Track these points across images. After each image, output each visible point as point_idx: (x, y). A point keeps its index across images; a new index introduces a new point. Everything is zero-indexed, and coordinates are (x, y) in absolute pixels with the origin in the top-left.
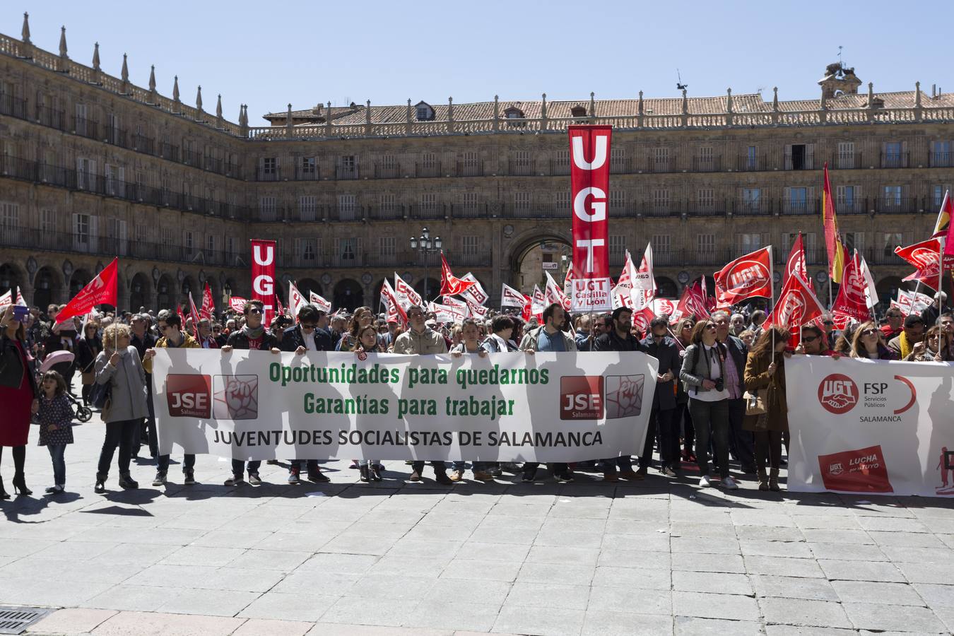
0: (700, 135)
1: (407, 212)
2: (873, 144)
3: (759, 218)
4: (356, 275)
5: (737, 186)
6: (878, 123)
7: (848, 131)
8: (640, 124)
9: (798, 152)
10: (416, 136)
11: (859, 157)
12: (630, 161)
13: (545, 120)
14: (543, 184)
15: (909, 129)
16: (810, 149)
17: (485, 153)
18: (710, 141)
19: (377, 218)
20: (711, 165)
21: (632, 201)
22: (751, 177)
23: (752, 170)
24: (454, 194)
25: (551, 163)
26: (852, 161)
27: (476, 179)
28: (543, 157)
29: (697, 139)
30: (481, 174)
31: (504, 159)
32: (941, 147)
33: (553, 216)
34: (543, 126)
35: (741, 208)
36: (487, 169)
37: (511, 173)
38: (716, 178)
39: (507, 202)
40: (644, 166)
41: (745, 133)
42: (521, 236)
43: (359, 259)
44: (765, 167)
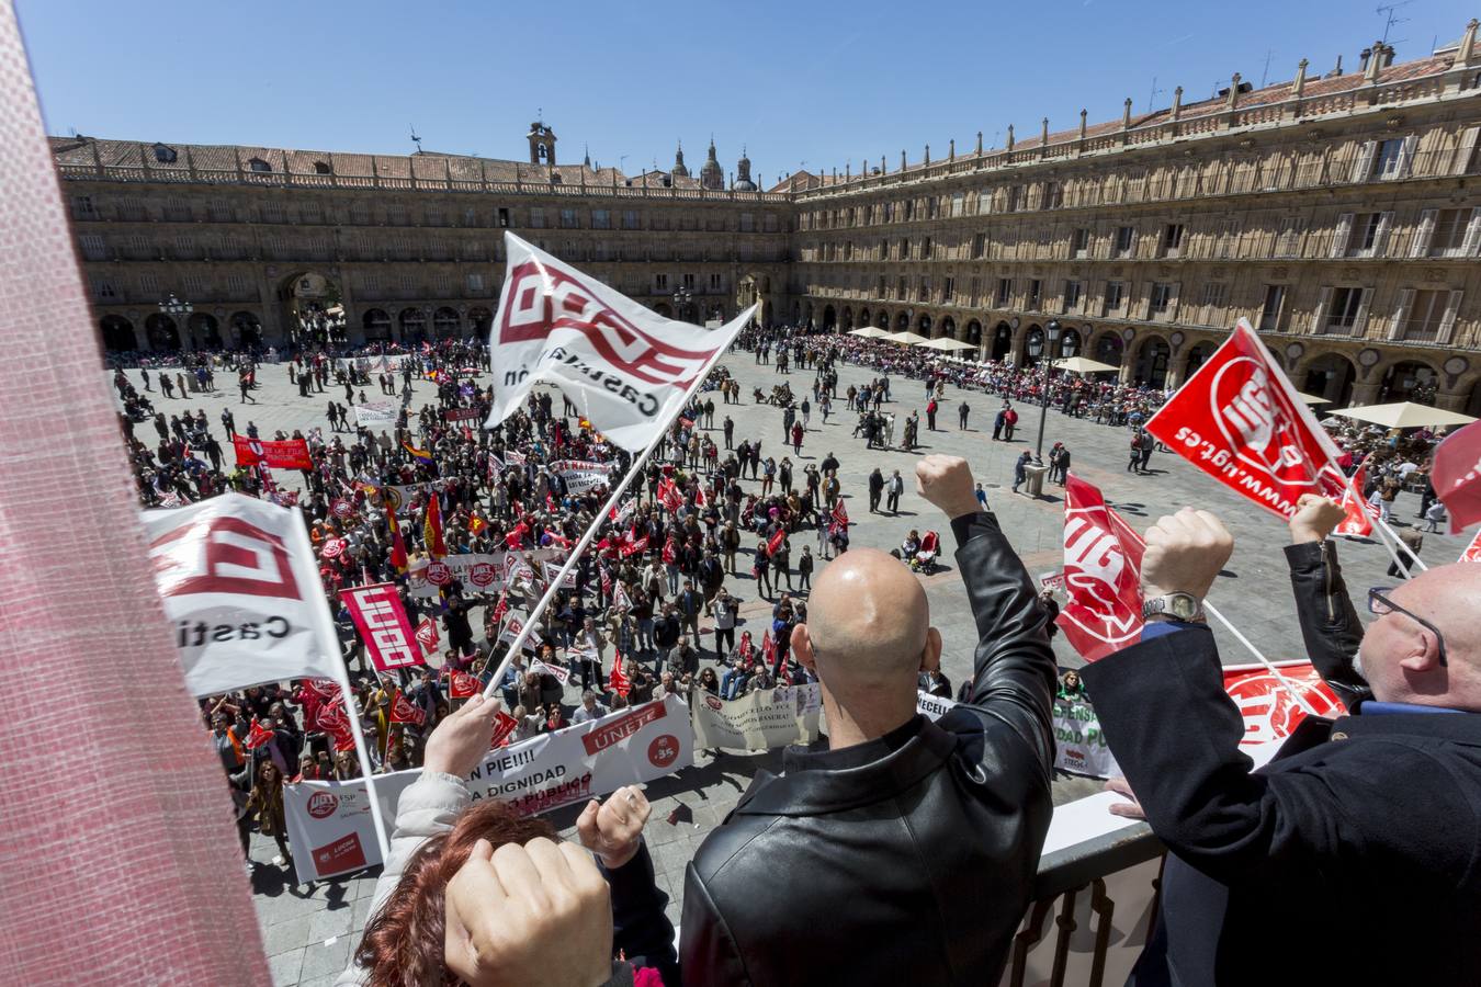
0: (428, 196)
1: (163, 253)
2: (555, 210)
3: (480, 264)
4: (123, 312)
5: (460, 238)
6: (557, 195)
7: (537, 200)
8: (376, 183)
9: (504, 212)
10: (156, 181)
11: (546, 220)
12: (372, 215)
13: (288, 175)
14: (296, 231)
15: (580, 200)
16: (512, 212)
17: (234, 202)
18: (436, 201)
19: (131, 259)
20: (439, 222)
21: (378, 248)
22: (471, 232)
23: (471, 226)
24: (211, 238)
25: (301, 214)
26: (541, 223)
27: (230, 226)
28: (293, 208)
29: (424, 199)
30: (235, 221)
31: (255, 207)
32: (600, 215)
33: (310, 260)
34: (288, 181)
35: (465, 255)
36: (239, 216)
37: (264, 221)
38: (443, 231)
39: (265, 247)
40: (385, 219)
41: (461, 196)
42: (284, 276)
43: (121, 297)
44: (480, 225)
